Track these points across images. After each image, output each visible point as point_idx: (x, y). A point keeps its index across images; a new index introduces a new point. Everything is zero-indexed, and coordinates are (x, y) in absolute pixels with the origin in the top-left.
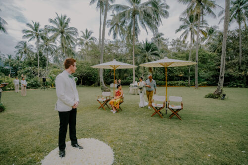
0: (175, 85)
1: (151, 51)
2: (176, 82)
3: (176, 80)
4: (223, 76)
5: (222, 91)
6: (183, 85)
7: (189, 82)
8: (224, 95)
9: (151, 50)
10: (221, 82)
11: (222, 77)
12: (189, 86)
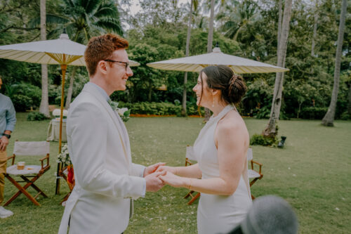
0: (151, 113)
1: (97, 15)
2: (154, 105)
3: (153, 100)
4: (280, 96)
5: (277, 129)
6: (171, 112)
7: (185, 106)
8: (284, 139)
9: (95, 11)
10: (276, 109)
11: (278, 100)
12: (184, 116)
